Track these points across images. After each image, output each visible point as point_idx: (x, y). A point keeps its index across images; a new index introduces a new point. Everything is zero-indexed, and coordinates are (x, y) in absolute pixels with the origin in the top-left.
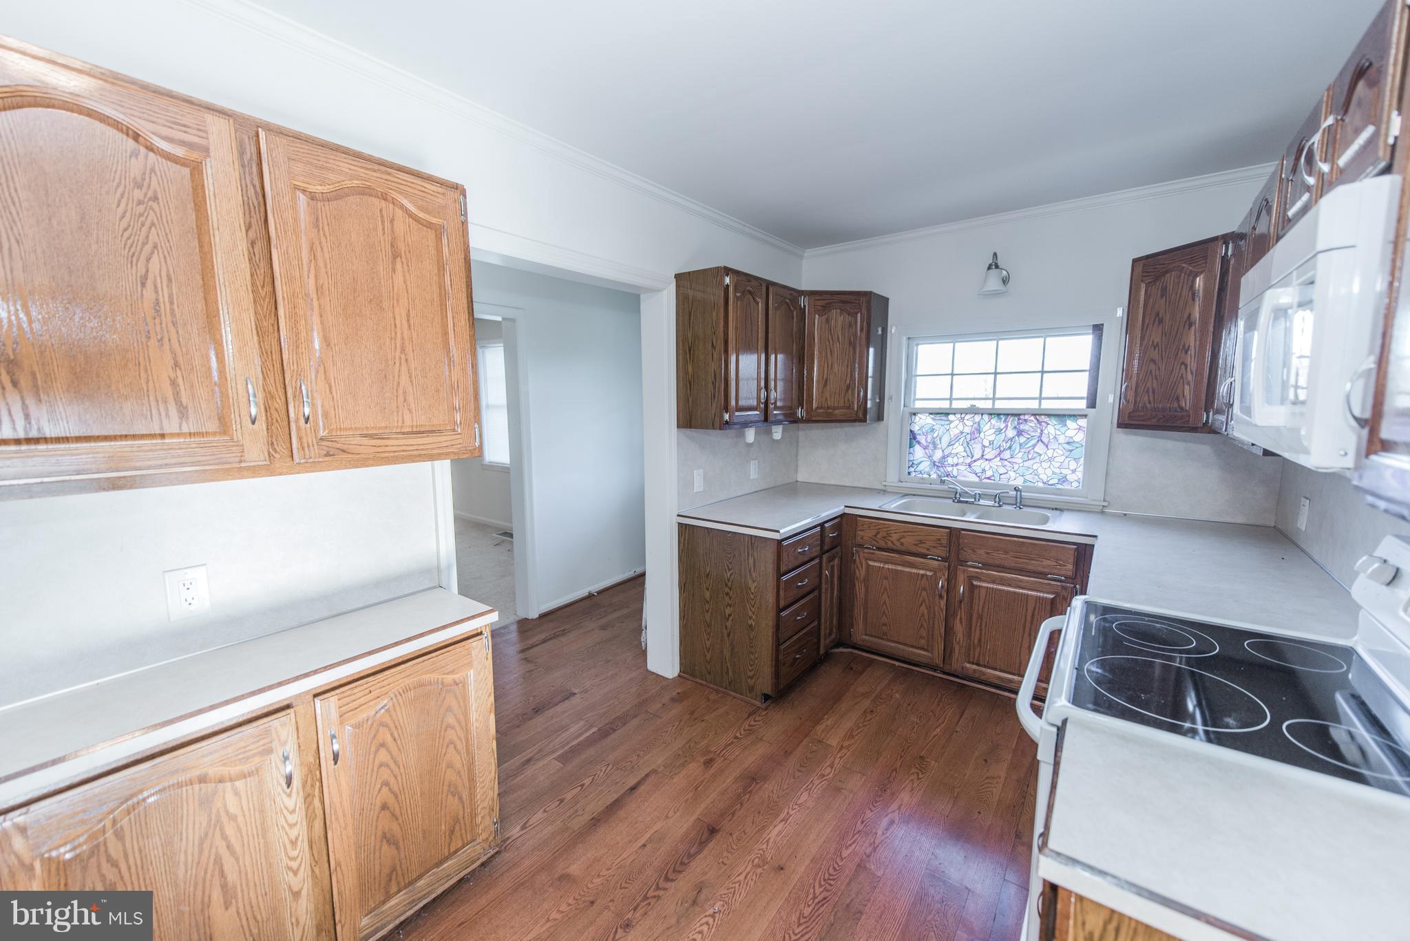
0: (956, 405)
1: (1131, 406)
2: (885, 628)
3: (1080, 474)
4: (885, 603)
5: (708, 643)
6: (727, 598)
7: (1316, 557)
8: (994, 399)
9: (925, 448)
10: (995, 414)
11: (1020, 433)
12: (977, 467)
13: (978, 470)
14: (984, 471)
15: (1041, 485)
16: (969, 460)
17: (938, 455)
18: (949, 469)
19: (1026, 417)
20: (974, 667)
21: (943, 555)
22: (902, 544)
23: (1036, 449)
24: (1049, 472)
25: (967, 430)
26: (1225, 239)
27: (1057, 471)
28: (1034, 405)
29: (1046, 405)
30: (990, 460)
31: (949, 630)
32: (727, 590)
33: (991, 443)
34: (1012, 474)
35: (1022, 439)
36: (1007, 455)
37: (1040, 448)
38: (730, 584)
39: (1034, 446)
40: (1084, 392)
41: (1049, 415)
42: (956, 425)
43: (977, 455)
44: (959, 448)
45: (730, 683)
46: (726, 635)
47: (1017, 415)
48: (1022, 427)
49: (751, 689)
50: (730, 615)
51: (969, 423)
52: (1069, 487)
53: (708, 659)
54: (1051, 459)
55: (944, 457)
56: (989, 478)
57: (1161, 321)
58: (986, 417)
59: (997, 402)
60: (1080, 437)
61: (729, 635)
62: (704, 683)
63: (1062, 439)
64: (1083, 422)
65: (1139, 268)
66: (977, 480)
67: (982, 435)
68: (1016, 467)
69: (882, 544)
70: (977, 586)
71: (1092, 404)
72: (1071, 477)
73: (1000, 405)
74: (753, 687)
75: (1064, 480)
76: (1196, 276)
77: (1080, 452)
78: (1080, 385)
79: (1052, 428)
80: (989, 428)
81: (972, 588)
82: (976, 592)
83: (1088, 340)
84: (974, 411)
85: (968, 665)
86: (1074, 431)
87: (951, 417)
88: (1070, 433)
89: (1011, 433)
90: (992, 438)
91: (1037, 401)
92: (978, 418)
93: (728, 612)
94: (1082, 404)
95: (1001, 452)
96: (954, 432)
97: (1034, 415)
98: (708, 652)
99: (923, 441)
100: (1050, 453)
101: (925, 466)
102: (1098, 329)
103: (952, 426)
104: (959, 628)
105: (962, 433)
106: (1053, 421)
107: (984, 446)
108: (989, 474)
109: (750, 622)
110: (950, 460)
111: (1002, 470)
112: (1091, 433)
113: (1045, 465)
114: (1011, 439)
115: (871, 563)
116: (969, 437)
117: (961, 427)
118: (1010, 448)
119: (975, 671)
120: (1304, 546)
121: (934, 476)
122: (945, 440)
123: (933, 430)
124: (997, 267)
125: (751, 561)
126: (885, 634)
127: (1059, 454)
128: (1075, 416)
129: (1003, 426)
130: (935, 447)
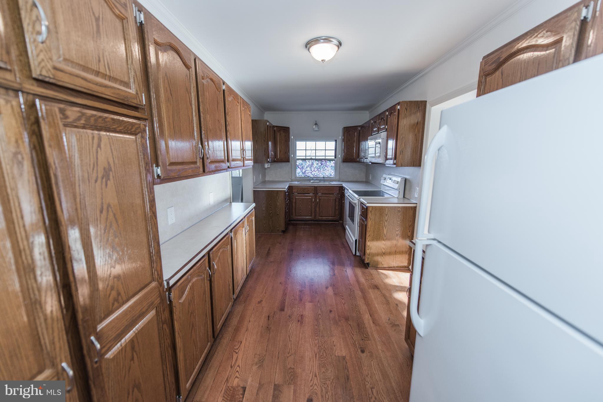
0: (307, 158)
1: (345, 158)
2: (301, 213)
3: (334, 173)
4: (300, 207)
5: (264, 222)
6: (270, 208)
7: (373, 183)
8: (316, 156)
9: (301, 169)
10: (316, 160)
11: (322, 165)
12: (313, 173)
13: (313, 174)
14: (314, 174)
15: (326, 176)
16: (311, 172)
17: (304, 171)
18: (307, 174)
19: (323, 161)
20: (321, 217)
21: (314, 193)
22: (304, 192)
23: (325, 168)
24: (328, 173)
25: (310, 164)
26: (359, 126)
27: (330, 173)
28: (324, 158)
29: (327, 158)
30: (316, 171)
31: (315, 210)
32: (270, 206)
33: (316, 167)
34: (321, 174)
35: (322, 166)
36: (319, 170)
37: (326, 168)
38: (271, 205)
39: (325, 167)
40: (334, 155)
41: (327, 160)
42: (308, 163)
43: (313, 170)
44: (308, 169)
45: (272, 231)
46: (270, 218)
47: (321, 160)
48: (322, 163)
49: (278, 230)
50: (271, 213)
51: (311, 162)
52: (332, 176)
53: (265, 226)
54: (328, 170)
55: (305, 171)
56: (316, 176)
57: (350, 141)
58: (314, 161)
59: (316, 157)
60: (333, 165)
61: (271, 218)
62: (264, 233)
63: (330, 166)
64: (334, 161)
65: (345, 129)
66: (313, 176)
67: (314, 165)
68: (321, 172)
69: (299, 192)
70: (321, 199)
71: (335, 157)
72: (332, 174)
73: (317, 158)
74: (279, 230)
75: (331, 175)
76: (355, 132)
77: (333, 168)
78: (333, 153)
79: (328, 163)
80: (315, 163)
81: (320, 199)
82: (321, 200)
83: (334, 143)
84: (311, 159)
85: (320, 217)
86: (332, 163)
87: (306, 161)
88: (332, 164)
89: (320, 164)
90: (316, 166)
91: (324, 157)
92: (312, 161)
93: (270, 212)
94: (334, 158)
95: (318, 169)
96: (307, 164)
97: (325, 160)
98: (265, 224)
99: (300, 167)
100: (328, 169)
101: (301, 174)
102: (336, 141)
103: (307, 163)
104: (317, 209)
105: (309, 165)
106: (328, 161)
107: (314, 168)
108: (316, 175)
109: (277, 213)
110: (307, 172)
111: (318, 174)
112: (336, 164)
113: (327, 172)
114: (320, 166)
115: (296, 197)
116: (311, 166)
117: (309, 163)
118: (320, 168)
119: (321, 218)
120: (371, 182)
121: (303, 176)
122: (305, 167)
123: (302, 164)
124: (317, 124)
125: (277, 197)
126: (301, 215)
127: (329, 168)
128: (332, 160)
129: (318, 163)
130: (303, 169)
